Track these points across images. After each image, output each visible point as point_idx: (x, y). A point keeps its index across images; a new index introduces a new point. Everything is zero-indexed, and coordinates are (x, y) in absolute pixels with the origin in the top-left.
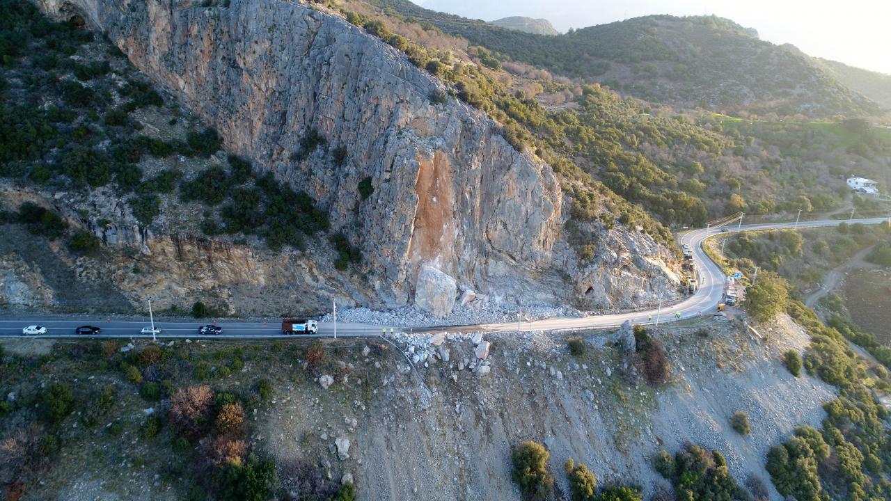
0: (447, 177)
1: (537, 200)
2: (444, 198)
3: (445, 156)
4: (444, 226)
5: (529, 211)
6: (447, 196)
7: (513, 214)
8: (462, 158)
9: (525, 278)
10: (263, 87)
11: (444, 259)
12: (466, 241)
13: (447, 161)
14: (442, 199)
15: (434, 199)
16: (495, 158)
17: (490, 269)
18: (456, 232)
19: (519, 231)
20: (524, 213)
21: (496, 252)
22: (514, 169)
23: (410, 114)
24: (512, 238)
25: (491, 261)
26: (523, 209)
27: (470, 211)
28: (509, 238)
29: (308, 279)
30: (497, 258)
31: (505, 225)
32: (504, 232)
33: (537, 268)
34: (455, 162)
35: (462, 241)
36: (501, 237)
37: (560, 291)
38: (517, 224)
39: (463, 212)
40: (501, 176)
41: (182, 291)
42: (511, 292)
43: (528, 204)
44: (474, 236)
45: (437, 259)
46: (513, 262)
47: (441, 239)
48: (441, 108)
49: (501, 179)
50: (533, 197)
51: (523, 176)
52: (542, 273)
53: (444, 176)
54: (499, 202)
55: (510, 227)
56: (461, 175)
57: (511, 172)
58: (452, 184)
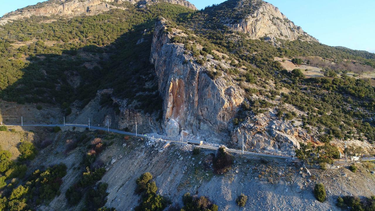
0: (183, 88)
1: (219, 99)
2: (182, 96)
3: (183, 81)
4: (182, 106)
5: (216, 103)
6: (183, 95)
7: (210, 104)
8: (189, 82)
9: (214, 132)
10: (163, 69)
11: (180, 118)
12: (189, 113)
13: (183, 83)
14: (181, 96)
15: (179, 96)
16: (204, 82)
17: (201, 127)
18: (185, 108)
19: (212, 111)
20: (213, 104)
21: (205, 120)
22: (210, 86)
23: (177, 69)
24: (210, 114)
25: (202, 123)
26: (213, 102)
27: (192, 101)
28: (209, 114)
29: (150, 123)
30: (204, 122)
31: (207, 109)
32: (207, 112)
33: (218, 128)
34: (186, 83)
35: (188, 113)
36: (206, 114)
37: (225, 139)
38: (211, 109)
39: (189, 101)
40: (206, 89)
41: (128, 125)
42: (204, 135)
43: (215, 100)
44: (193, 111)
45: (177, 118)
46: (211, 125)
47: (180, 111)
48: (185, 65)
49: (206, 90)
50: (217, 97)
51: (213, 88)
52: (221, 131)
53: (182, 88)
54: (205, 99)
55: (209, 110)
56: (188, 88)
57: (209, 87)
58: (184, 91)
